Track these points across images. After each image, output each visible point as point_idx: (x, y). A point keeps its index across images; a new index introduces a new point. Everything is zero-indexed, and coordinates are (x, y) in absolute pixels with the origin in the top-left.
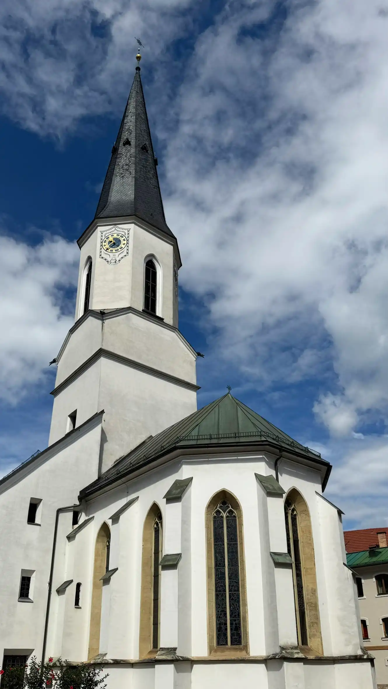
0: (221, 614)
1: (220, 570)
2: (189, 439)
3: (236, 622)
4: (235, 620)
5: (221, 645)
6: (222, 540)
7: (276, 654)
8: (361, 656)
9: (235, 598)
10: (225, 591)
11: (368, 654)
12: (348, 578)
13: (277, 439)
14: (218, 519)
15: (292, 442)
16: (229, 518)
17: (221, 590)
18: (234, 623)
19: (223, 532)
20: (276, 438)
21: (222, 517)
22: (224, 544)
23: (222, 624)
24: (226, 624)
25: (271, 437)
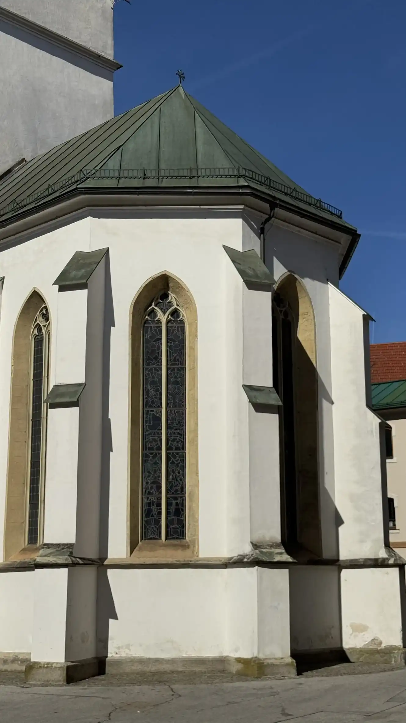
0: (152, 488)
1: (152, 413)
2: (103, 175)
3: (177, 501)
4: (176, 499)
5: (151, 539)
6: (159, 362)
7: (244, 557)
8: (384, 560)
9: (177, 461)
10: (160, 449)
11: (396, 557)
12: (372, 432)
13: (268, 182)
14: (152, 325)
15: (295, 190)
16: (173, 323)
17: (153, 447)
18: (174, 502)
19: (160, 348)
20: (265, 181)
21: (159, 322)
22: (161, 369)
23: (153, 505)
24: (160, 505)
25: (257, 179)
